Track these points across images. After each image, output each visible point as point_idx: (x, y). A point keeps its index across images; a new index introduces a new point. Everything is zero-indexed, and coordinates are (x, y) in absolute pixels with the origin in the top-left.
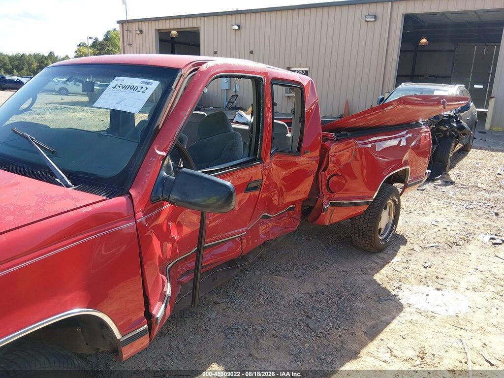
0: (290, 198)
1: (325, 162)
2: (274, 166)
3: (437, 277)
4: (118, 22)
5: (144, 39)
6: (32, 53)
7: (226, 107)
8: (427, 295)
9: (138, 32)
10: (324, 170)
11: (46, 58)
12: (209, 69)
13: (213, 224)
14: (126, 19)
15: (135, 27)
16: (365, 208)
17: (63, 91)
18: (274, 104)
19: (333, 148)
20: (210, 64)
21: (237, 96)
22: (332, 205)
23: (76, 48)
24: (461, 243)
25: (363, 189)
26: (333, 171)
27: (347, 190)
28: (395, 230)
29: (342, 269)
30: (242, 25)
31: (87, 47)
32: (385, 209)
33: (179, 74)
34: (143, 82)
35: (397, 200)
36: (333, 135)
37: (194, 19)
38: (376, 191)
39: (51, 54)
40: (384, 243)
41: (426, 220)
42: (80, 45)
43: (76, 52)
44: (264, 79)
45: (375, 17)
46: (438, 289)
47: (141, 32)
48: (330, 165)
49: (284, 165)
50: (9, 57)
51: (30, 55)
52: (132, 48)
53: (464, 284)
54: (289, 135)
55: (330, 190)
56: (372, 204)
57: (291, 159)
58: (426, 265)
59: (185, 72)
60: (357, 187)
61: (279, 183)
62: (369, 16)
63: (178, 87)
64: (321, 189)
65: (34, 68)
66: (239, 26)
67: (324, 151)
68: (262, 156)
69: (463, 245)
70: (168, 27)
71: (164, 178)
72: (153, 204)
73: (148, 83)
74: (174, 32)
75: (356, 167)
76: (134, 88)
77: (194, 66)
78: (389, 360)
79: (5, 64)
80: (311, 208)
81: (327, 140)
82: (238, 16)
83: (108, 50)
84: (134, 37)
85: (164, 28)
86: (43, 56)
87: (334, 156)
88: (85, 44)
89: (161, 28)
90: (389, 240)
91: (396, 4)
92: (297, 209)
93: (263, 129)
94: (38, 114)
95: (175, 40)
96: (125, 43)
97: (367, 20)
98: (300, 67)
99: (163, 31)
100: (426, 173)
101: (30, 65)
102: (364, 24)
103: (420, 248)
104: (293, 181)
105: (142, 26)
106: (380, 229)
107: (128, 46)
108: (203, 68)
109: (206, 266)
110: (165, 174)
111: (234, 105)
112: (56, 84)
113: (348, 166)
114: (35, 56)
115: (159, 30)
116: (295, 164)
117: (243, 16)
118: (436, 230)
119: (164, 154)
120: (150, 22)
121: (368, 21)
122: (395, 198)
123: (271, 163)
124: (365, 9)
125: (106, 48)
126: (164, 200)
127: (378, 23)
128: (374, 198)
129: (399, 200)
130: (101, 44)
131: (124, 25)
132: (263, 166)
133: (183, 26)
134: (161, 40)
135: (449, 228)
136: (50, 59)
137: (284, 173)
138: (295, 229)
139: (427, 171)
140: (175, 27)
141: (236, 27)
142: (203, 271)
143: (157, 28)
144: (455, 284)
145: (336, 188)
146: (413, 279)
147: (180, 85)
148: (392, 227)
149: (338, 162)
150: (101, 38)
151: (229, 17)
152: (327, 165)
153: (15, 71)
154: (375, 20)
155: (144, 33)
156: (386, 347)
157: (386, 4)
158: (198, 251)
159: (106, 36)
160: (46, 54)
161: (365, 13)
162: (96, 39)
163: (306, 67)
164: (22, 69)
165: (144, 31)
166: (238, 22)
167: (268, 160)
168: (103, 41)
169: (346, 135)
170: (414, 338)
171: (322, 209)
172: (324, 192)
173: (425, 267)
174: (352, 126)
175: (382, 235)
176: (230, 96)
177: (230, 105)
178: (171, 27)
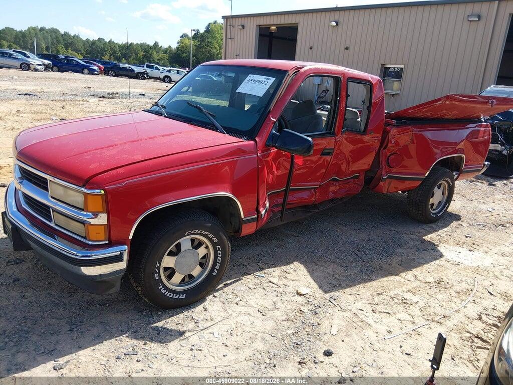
0: (356, 167)
1: (386, 142)
2: (345, 141)
3: (474, 244)
4: (223, 17)
5: (245, 33)
6: (139, 43)
7: (316, 101)
8: (460, 252)
9: (241, 27)
10: (385, 148)
11: (151, 48)
12: (306, 71)
13: (298, 172)
14: (230, 15)
15: (239, 22)
16: (418, 183)
17: (167, 79)
18: (348, 96)
19: (393, 132)
20: (307, 68)
21: (328, 91)
22: (390, 177)
23: (179, 39)
24: (508, 225)
25: (418, 168)
26: (393, 150)
27: (405, 167)
28: (447, 208)
29: (393, 229)
30: (340, 22)
31: (188, 38)
32: (439, 188)
33: (287, 74)
34: (265, 78)
35: (450, 182)
36: (394, 122)
37: (294, 16)
38: (428, 170)
39: (156, 44)
40: (435, 216)
41: (483, 207)
42: (182, 37)
43: (178, 43)
44: (342, 78)
45: (479, 17)
46: (470, 251)
47: (243, 27)
48: (390, 145)
49: (352, 142)
50: (119, 46)
51: (137, 44)
52: (233, 42)
53: (495, 250)
54: (359, 120)
55: (389, 166)
56: (424, 181)
57: (359, 137)
58: (467, 236)
59: (291, 73)
60: (413, 164)
61: (347, 154)
62: (472, 15)
63: (285, 83)
64: (381, 163)
65: (140, 57)
66: (337, 23)
67: (385, 133)
68: (336, 131)
69: (509, 227)
70: (268, 23)
71: (274, 134)
72: (266, 147)
73: (269, 79)
74: (273, 28)
75: (413, 149)
76: (260, 82)
77: (296, 69)
78: (413, 281)
79: (115, 52)
80: (373, 178)
81: (389, 125)
82: (337, 13)
83: (208, 42)
84: (236, 31)
85: (265, 23)
86: (148, 45)
87: (394, 138)
88: (187, 35)
89: (261, 24)
90: (440, 214)
91: (503, 4)
92: (361, 178)
93: (337, 113)
94: (151, 99)
95: (273, 35)
96: (228, 37)
97: (470, 19)
98: (396, 64)
99: (263, 27)
100: (484, 165)
101: (137, 54)
102: (466, 24)
103: (468, 225)
104: (358, 155)
105: (245, 22)
106: (433, 204)
107: (230, 41)
108: (302, 70)
109: (289, 204)
110: (274, 131)
111: (323, 100)
112: (161, 73)
113: (406, 147)
114: (142, 45)
115: (260, 25)
116: (362, 141)
117: (342, 13)
118: (489, 214)
119: (275, 120)
120: (252, 18)
121: (471, 21)
122: (449, 180)
123: (342, 138)
124: (469, 9)
125: (206, 40)
126: (273, 146)
127: (482, 22)
128: (426, 175)
129: (454, 184)
130: (202, 35)
131: (229, 20)
132: (336, 139)
133: (282, 22)
134: (260, 35)
135: (501, 215)
136: (155, 48)
137: (351, 147)
138: (358, 193)
139: (486, 163)
140: (275, 23)
141: (334, 24)
142: (287, 207)
143: (258, 24)
144: (487, 249)
145: (395, 164)
146: (452, 242)
147: (287, 80)
148: (445, 204)
149: (397, 143)
150: (202, 31)
151: (328, 13)
152: (387, 145)
153: (123, 59)
154: (479, 19)
155: (245, 29)
156: (413, 274)
157: (492, 3)
158: (286, 191)
159: (207, 28)
160: (152, 44)
161: (469, 12)
162: (198, 30)
163: (402, 64)
164: (130, 57)
165: (245, 26)
166: (337, 19)
167: (340, 135)
168: (203, 33)
169: (406, 122)
170: (438, 273)
171: (380, 179)
172: (383, 166)
173: (467, 237)
174: (412, 115)
175: (434, 210)
176: (321, 91)
177: (320, 100)
178: (272, 23)
